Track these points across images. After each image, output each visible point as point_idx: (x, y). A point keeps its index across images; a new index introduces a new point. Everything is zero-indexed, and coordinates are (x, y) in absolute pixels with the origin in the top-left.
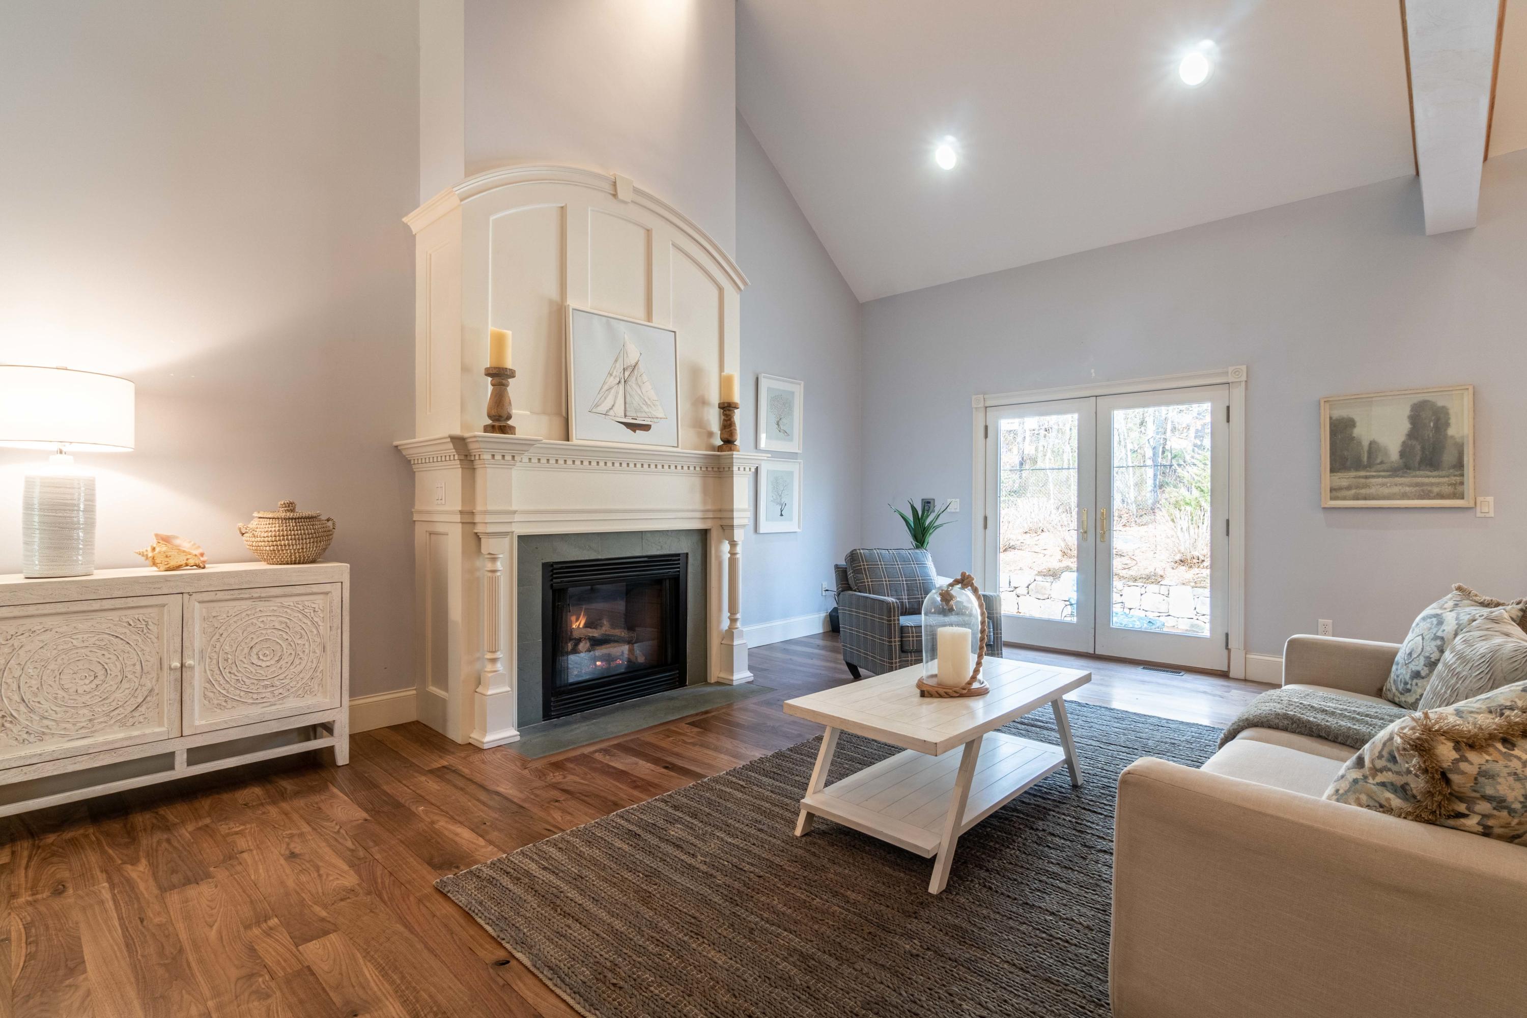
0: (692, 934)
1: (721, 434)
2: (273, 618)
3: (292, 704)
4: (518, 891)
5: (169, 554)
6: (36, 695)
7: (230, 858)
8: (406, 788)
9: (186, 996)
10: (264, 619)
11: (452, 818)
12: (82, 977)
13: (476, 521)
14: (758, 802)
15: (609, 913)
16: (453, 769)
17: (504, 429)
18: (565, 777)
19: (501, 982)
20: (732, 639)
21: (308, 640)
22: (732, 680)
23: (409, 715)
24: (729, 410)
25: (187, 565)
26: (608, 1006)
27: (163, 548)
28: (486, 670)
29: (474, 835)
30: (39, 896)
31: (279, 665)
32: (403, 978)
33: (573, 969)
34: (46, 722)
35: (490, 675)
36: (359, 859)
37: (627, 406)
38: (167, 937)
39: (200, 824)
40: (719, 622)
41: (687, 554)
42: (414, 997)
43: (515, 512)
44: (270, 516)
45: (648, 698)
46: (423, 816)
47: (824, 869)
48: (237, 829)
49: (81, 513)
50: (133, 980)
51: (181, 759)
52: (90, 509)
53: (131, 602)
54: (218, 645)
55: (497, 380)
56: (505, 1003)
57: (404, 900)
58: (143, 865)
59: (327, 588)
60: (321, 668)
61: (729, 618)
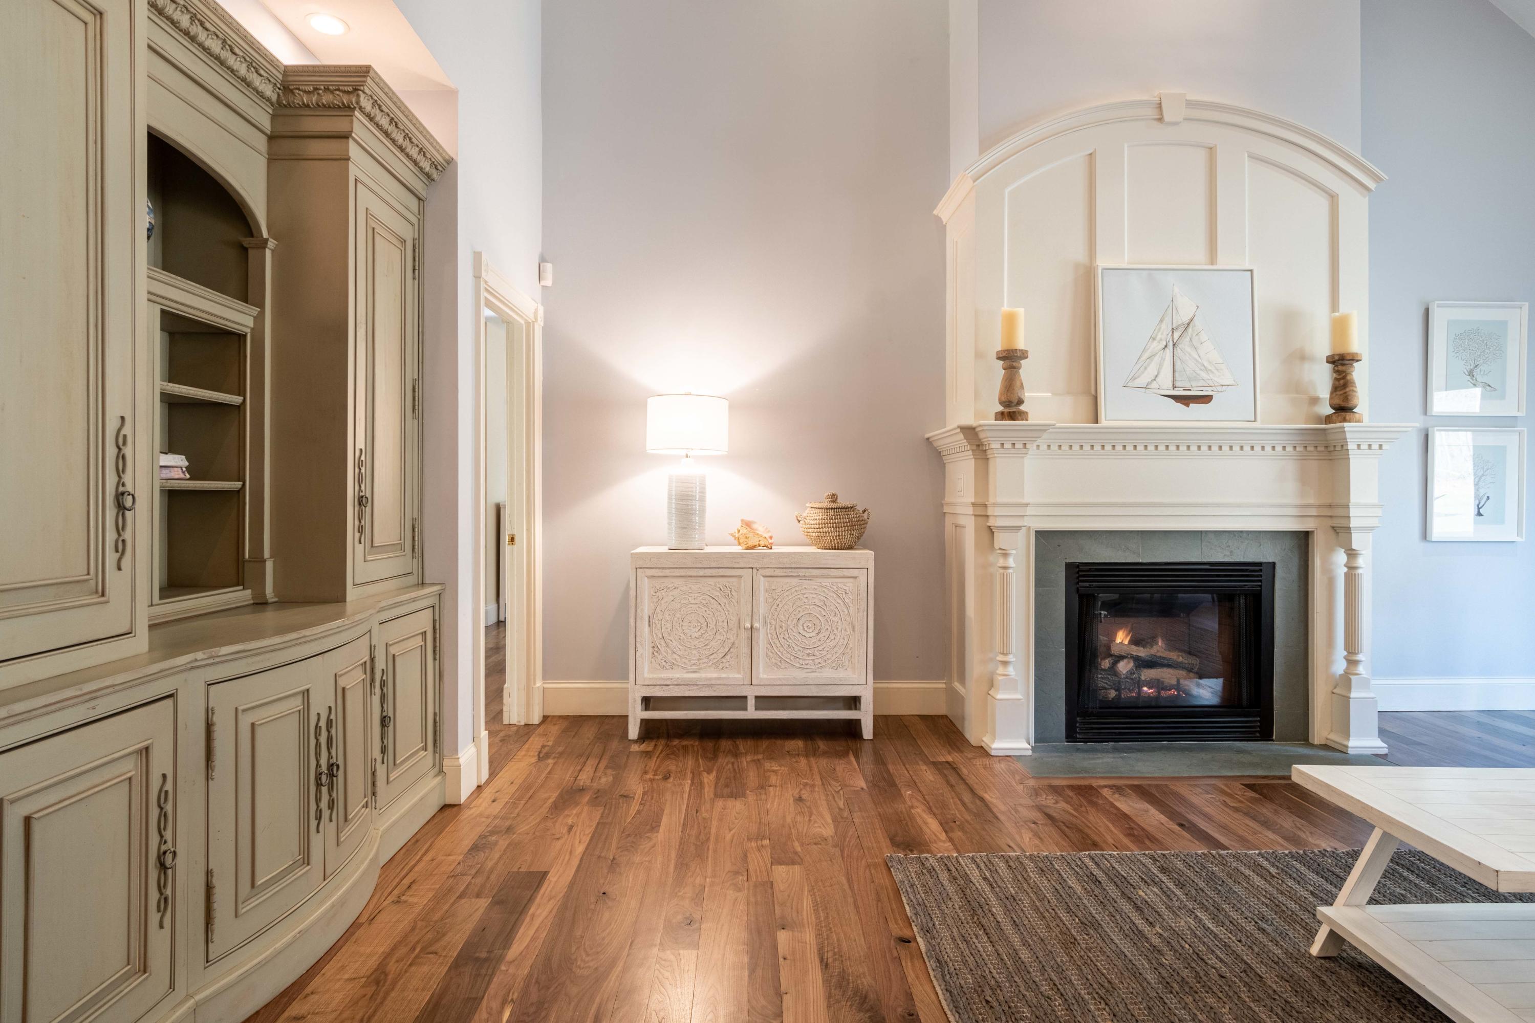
0: (1096, 996)
1: (1331, 398)
2: (814, 596)
3: (828, 674)
4: (950, 888)
5: (748, 536)
6: (670, 635)
7: (762, 787)
8: (906, 772)
9: (698, 870)
10: (808, 595)
11: (930, 808)
12: (656, 834)
13: (989, 513)
14: (1281, 898)
15: (1022, 941)
16: (955, 766)
17: (1012, 416)
18: (1057, 802)
19: (895, 954)
20: (1349, 689)
21: (841, 619)
22: (1347, 747)
23: (939, 708)
24: (1343, 365)
25: (759, 546)
26: (971, 1016)
27: (743, 531)
28: (998, 672)
29: (940, 829)
30: (656, 777)
31: (818, 637)
32: (827, 917)
33: (958, 972)
34: (675, 656)
35: (1000, 678)
36: (842, 818)
37: (1177, 375)
38: (705, 827)
39: (756, 758)
40: (1329, 662)
41: (1274, 564)
42: (827, 935)
43: (1027, 505)
44: (816, 506)
45: (1209, 744)
46: (907, 799)
47: (1325, 1004)
48: (775, 768)
49: (697, 502)
50: (677, 847)
51: (751, 703)
52: (702, 500)
53: (722, 572)
54: (776, 613)
55: (1008, 363)
56: (889, 971)
57: (857, 861)
58: (713, 776)
59: (855, 573)
60: (851, 646)
61: (1345, 658)
